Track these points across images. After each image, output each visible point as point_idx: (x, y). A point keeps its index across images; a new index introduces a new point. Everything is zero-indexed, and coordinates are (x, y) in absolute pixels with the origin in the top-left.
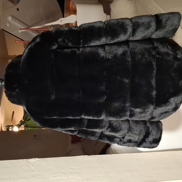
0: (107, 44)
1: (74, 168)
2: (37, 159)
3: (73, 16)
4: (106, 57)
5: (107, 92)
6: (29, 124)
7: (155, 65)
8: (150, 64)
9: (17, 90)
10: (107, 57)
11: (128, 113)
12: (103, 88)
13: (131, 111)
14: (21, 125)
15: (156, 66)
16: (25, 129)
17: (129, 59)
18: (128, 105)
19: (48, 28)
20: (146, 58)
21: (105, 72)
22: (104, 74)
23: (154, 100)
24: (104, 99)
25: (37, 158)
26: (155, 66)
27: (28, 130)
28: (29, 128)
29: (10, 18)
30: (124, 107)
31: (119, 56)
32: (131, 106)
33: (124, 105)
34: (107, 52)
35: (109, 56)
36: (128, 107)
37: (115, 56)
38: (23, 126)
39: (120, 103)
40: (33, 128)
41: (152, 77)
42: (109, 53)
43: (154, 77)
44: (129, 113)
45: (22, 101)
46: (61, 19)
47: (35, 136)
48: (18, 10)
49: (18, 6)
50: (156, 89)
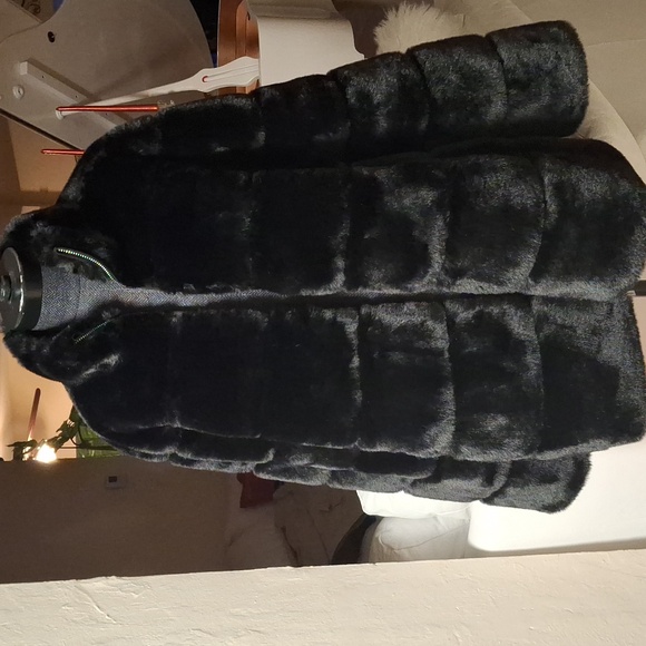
1: (243, 613)
2: (113, 580)
3: (245, 62)
14: (64, 439)
16: (78, 453)
19: (156, 105)
25: (114, 577)
27: (89, 459)
28: (93, 453)
29: (23, 69)
40: (105, 452)
46: (204, 72)
47: (113, 479)
48: (52, 40)
49: (53, 24)
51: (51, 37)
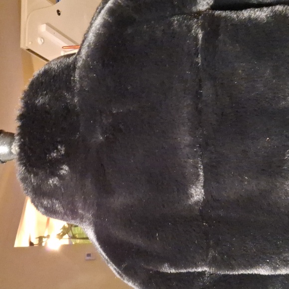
6: (77, 233)
9: (65, 169)
14: (64, 234)
16: (70, 241)
27: (76, 244)
28: (78, 241)
29: (43, 28)
38: (66, 236)
40: (84, 240)
45: (80, 211)
47: (89, 255)
48: (59, 14)
49: (58, 6)
51: (59, 13)
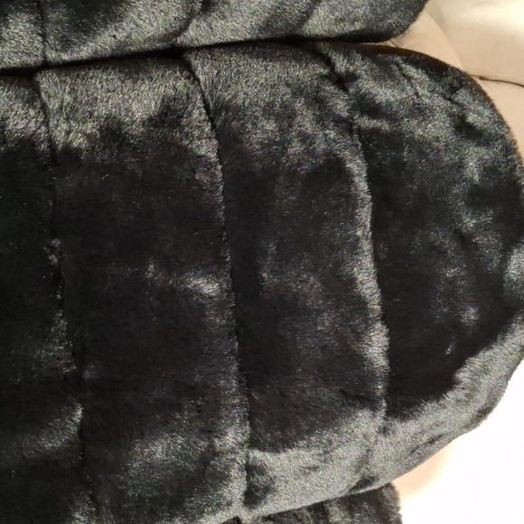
0: (46, 66)
4: (51, 141)
5: (87, 375)
7: (360, 175)
8: (333, 170)
10: (60, 137)
11: (236, 488)
12: (54, 353)
13: (251, 469)
15: (369, 180)
17: (207, 148)
18: (232, 437)
20: (304, 138)
21: (56, 242)
22: (54, 259)
23: (380, 387)
24: (74, 429)
26: (362, 185)
30: (213, 453)
31: (136, 130)
32: (254, 443)
33: (211, 446)
34: (53, 105)
35: (74, 134)
36: (233, 451)
37: (112, 133)
39: (180, 440)
41: (354, 247)
42: (71, 114)
43: (366, 246)
44: (244, 488)
50: (385, 319)
